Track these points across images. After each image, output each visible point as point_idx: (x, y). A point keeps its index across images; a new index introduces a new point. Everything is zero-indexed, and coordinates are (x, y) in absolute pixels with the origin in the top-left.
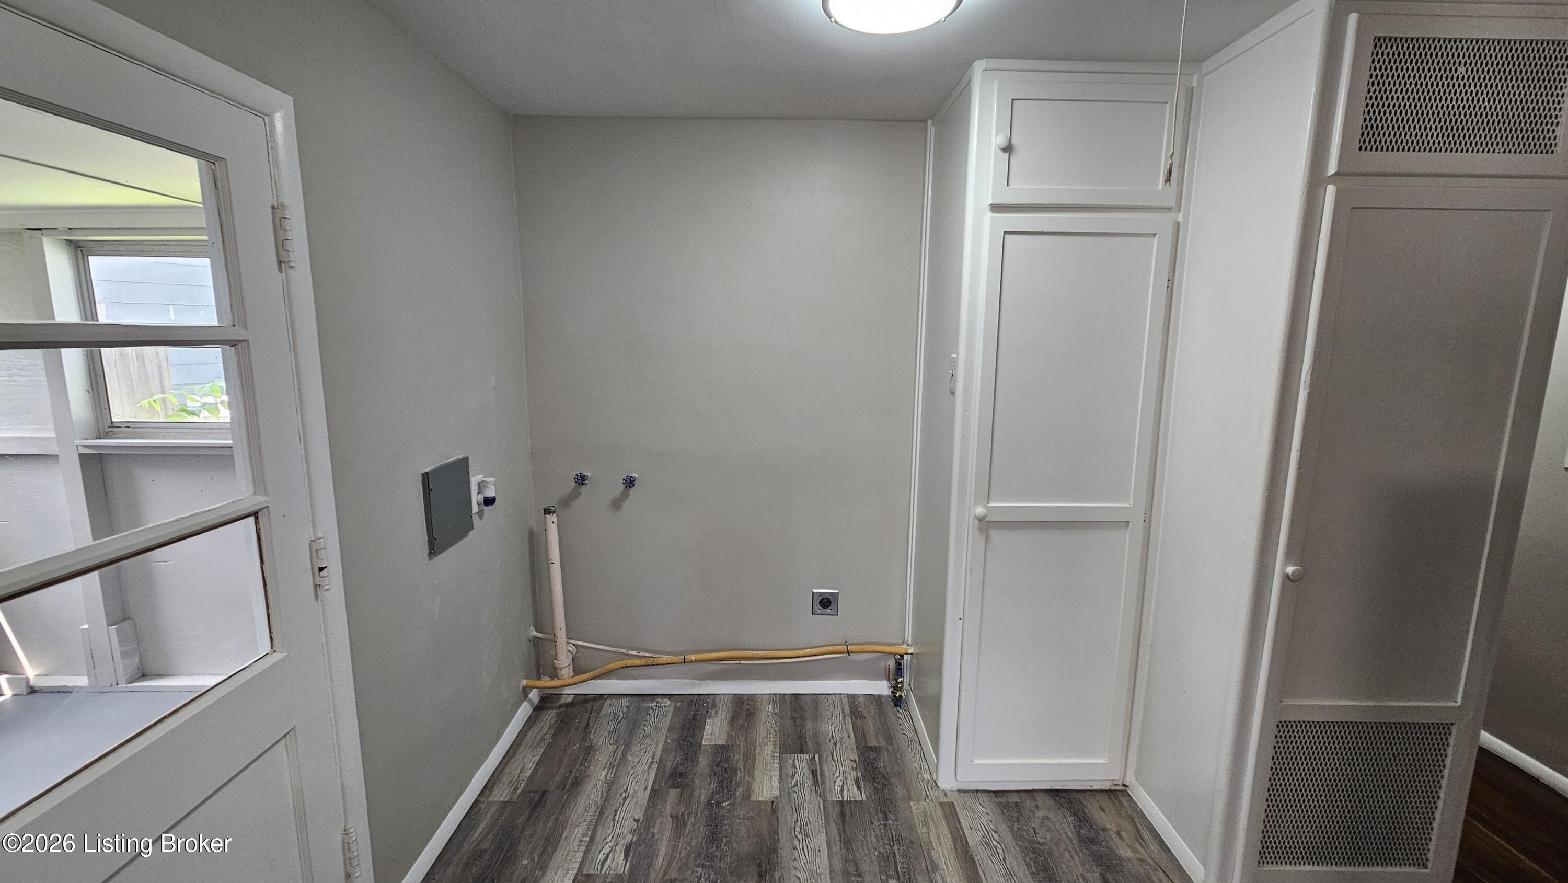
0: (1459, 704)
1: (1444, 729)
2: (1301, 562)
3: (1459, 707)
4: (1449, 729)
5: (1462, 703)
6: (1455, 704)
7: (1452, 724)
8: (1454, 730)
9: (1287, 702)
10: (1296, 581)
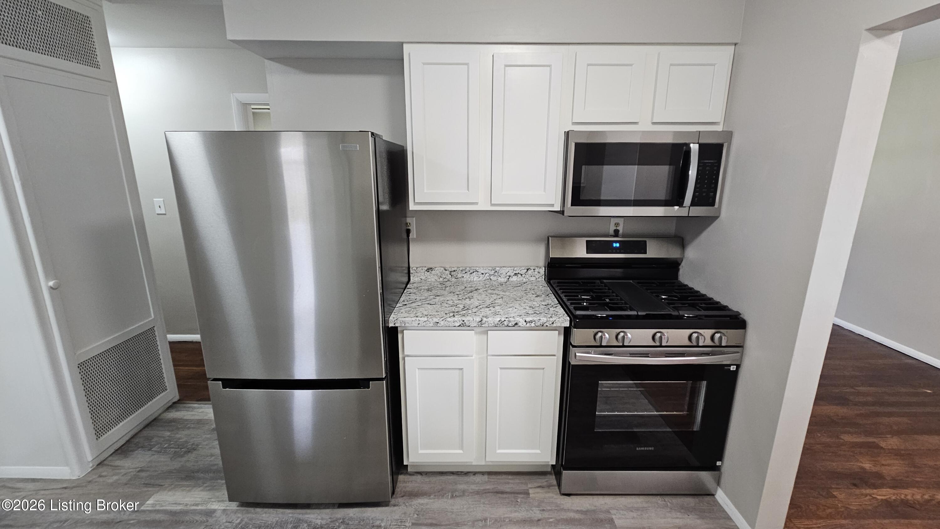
0: (153, 317)
1: (152, 329)
2: (56, 277)
3: (154, 319)
4: (153, 329)
5: (154, 316)
6: (152, 318)
7: (154, 327)
8: (155, 328)
9: (79, 352)
10: (57, 289)
